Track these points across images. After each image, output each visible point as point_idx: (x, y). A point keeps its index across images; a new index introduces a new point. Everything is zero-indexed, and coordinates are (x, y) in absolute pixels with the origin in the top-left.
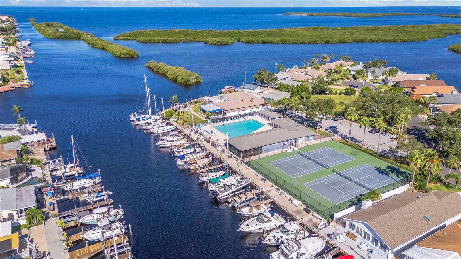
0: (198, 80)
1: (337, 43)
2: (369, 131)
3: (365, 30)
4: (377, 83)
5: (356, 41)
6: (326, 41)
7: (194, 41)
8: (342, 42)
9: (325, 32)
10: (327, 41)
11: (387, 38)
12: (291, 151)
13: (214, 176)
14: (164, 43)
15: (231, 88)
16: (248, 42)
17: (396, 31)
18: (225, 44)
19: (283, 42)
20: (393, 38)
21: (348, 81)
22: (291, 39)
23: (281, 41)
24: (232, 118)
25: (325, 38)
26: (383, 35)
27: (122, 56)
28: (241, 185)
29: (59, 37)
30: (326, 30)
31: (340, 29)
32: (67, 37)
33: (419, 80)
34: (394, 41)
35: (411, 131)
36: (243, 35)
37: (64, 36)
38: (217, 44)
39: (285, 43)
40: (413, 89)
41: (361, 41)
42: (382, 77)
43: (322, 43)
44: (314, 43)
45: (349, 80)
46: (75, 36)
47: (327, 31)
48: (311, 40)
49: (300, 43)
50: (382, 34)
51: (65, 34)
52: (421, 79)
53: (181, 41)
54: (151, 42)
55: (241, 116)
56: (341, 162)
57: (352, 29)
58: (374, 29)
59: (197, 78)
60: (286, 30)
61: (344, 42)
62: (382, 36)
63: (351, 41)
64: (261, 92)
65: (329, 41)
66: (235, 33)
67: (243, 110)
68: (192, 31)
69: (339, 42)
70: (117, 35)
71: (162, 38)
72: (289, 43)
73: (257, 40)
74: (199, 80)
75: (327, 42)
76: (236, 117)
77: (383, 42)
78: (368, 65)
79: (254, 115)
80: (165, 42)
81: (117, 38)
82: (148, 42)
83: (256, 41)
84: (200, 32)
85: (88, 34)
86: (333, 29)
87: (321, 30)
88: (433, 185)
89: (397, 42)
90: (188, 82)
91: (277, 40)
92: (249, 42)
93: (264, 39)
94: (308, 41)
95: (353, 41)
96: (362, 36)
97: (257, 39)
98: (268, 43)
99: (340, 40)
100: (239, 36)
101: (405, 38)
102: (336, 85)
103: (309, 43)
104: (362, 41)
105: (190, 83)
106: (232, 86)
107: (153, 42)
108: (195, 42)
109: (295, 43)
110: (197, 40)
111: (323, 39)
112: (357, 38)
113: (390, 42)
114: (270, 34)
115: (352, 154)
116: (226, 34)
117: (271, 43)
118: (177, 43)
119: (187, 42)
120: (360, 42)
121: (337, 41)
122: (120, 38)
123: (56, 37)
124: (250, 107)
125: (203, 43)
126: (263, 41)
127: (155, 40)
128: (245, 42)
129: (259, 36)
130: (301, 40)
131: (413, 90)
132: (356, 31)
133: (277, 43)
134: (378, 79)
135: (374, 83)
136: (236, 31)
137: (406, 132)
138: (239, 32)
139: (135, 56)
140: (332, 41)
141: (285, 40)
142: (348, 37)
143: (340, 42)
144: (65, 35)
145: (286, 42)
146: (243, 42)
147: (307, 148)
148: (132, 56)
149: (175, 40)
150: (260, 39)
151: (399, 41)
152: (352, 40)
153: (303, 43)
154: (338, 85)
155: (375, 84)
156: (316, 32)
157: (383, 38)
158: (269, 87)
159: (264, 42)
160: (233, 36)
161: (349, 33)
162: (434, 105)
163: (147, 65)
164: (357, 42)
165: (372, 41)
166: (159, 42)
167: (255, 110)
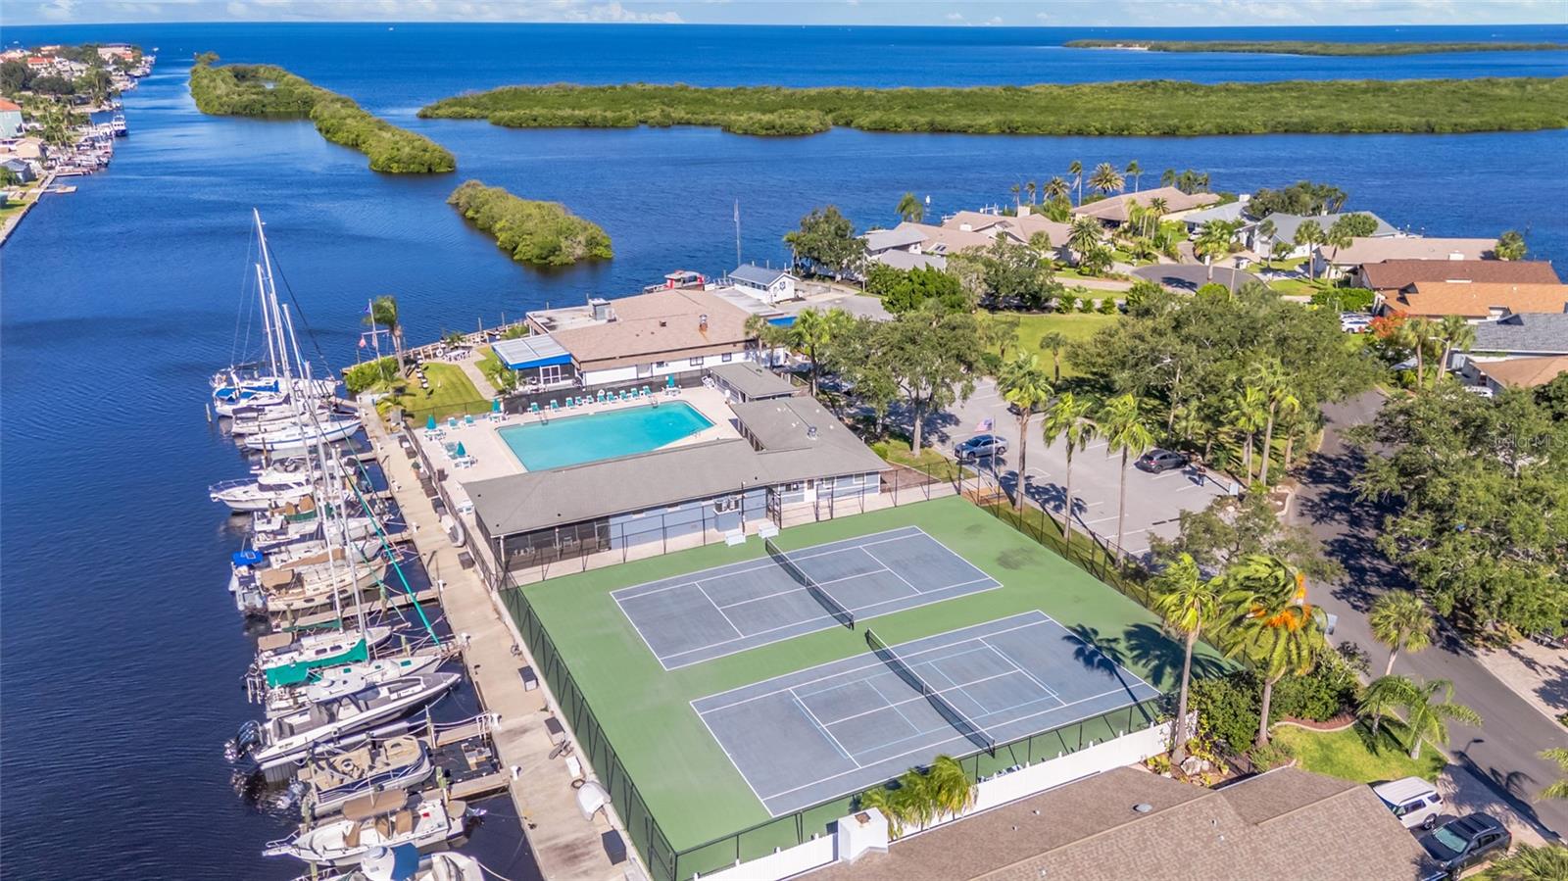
0: (595, 252)
1: (1208, 134)
2: (1136, 464)
3: (1332, 94)
4: (1284, 271)
5: (1282, 129)
6: (1167, 130)
7: (689, 123)
8: (1227, 133)
9: (1182, 98)
10: (1169, 126)
11: (1404, 120)
12: (744, 541)
13: (325, 650)
14: (580, 127)
15: (695, 279)
16: (880, 129)
17: (1449, 96)
18: (790, 135)
19: (1005, 128)
20: (1424, 120)
21: (1167, 265)
22: (1040, 118)
23: (998, 124)
24: (601, 393)
25: (1164, 116)
26: (1392, 109)
27: (395, 168)
28: (400, 698)
29: (241, 110)
30: (1187, 93)
31: (1240, 91)
32: (269, 109)
33: (1448, 261)
34: (1431, 130)
35: (1328, 465)
36: (871, 104)
37: (258, 107)
38: (764, 132)
39: (1012, 131)
40: (1405, 292)
41: (1300, 128)
42: (1303, 252)
43: (1149, 134)
44: (1120, 133)
45: (1174, 259)
46: (294, 108)
47: (1188, 97)
48: (1110, 123)
49: (1069, 133)
50: (1392, 105)
51: (260, 97)
52: (1456, 257)
53: (645, 122)
54: (536, 124)
55: (640, 387)
56: (931, 597)
57: (1283, 90)
58: (1365, 91)
59: (592, 243)
60: (1037, 90)
61: (1235, 133)
62: (1390, 112)
63: (1262, 130)
64: (798, 299)
65: (1178, 128)
66: (845, 98)
67: (660, 364)
68: (696, 91)
69: (1215, 132)
70: (434, 103)
71: (577, 112)
72: (1028, 134)
73: (911, 123)
74: (600, 251)
75: (1171, 133)
76: (615, 390)
77: (1385, 131)
78: (1262, 203)
79: (702, 384)
80: (586, 125)
81: (429, 113)
82: (528, 126)
83: (905, 126)
84: (725, 94)
85: (338, 100)
86: (1211, 91)
87: (1165, 90)
88: (1309, 733)
89: (1440, 133)
90: (551, 258)
91: (983, 122)
92: (883, 130)
93: (939, 118)
94: (1098, 125)
95: (1269, 129)
96: (1314, 112)
97: (910, 118)
98: (949, 131)
99: (1219, 126)
100: (853, 108)
101: (1474, 121)
102: (1107, 276)
103: (1102, 134)
104: (1306, 130)
105: (556, 260)
106: (698, 275)
107: (545, 127)
108: (693, 127)
109: (1050, 134)
110: (701, 118)
111: (1155, 121)
112: (1291, 117)
113: (1415, 131)
114: (968, 103)
115: (1005, 561)
116: (809, 103)
117: (963, 131)
118: (627, 128)
119: (664, 125)
120: (1295, 132)
121: (1208, 127)
122: (440, 112)
123: (230, 111)
124: (695, 351)
125: (720, 129)
126: (931, 124)
127: (550, 116)
128: (869, 129)
129: (928, 107)
130: (1070, 122)
131: (1403, 300)
132: (1294, 97)
133: (982, 132)
134: (1292, 256)
135: (1265, 271)
136: (850, 91)
137: (1303, 469)
138: (859, 96)
139: (442, 170)
140: (1189, 127)
141: (1012, 122)
142: (1256, 117)
143: (1220, 133)
144: (260, 101)
145: (1017, 128)
146: (861, 128)
147: (824, 527)
148: (430, 170)
149: (619, 120)
150: (922, 120)
151: (1448, 129)
152: (1265, 126)
153: (1080, 133)
154: (1114, 278)
155: (1270, 275)
156: (1146, 99)
157: (1392, 118)
158: (839, 277)
159: (936, 130)
160: (832, 107)
161: (1267, 104)
162: (1471, 357)
163: (453, 199)
164: (1286, 131)
165: (1343, 130)
166: (564, 127)
167: (712, 362)
